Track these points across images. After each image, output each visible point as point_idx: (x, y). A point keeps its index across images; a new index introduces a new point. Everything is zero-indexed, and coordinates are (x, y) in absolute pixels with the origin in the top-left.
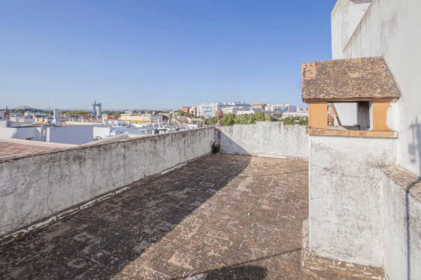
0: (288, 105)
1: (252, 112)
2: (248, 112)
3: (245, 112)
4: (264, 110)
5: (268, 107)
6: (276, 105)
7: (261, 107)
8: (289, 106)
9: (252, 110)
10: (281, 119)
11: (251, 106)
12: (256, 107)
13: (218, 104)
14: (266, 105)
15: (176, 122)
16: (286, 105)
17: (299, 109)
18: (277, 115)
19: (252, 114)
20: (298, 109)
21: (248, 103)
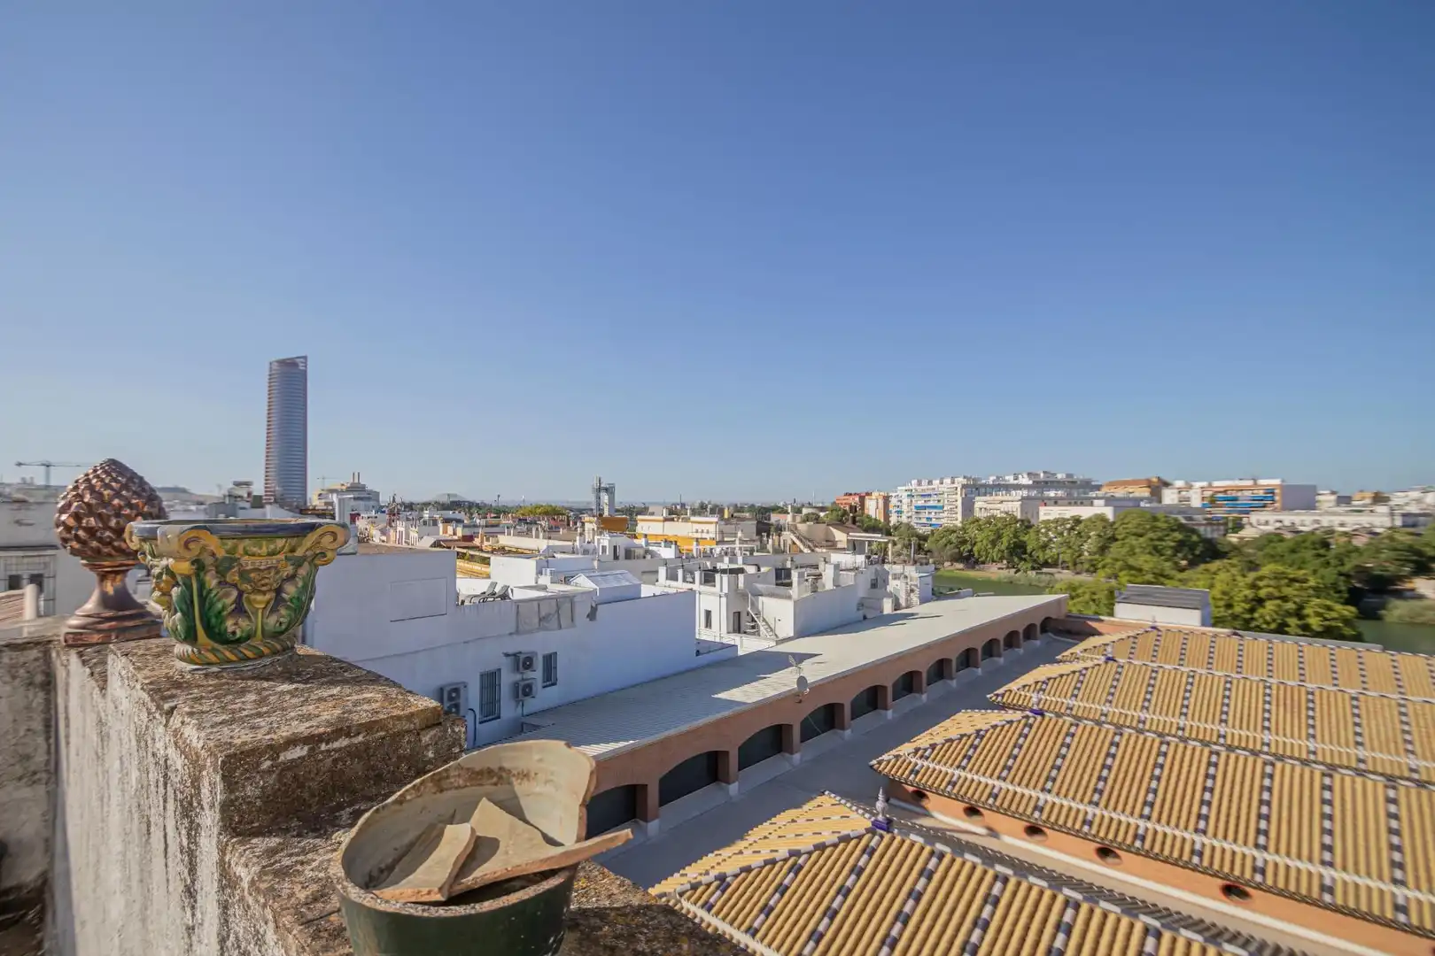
0: (1277, 482)
1: (1101, 509)
2: (1085, 512)
3: (1069, 512)
4: (1160, 502)
5: (1176, 491)
6: (1216, 484)
7: (1146, 493)
8: (1281, 487)
9: (1102, 502)
10: (1241, 538)
11: (1098, 488)
12: (1120, 493)
13: (965, 482)
14: (1167, 485)
15: (794, 543)
16: (1262, 482)
17: (1333, 497)
18: (1219, 524)
19: (1102, 518)
20: (1326, 499)
21: (1087, 477)
